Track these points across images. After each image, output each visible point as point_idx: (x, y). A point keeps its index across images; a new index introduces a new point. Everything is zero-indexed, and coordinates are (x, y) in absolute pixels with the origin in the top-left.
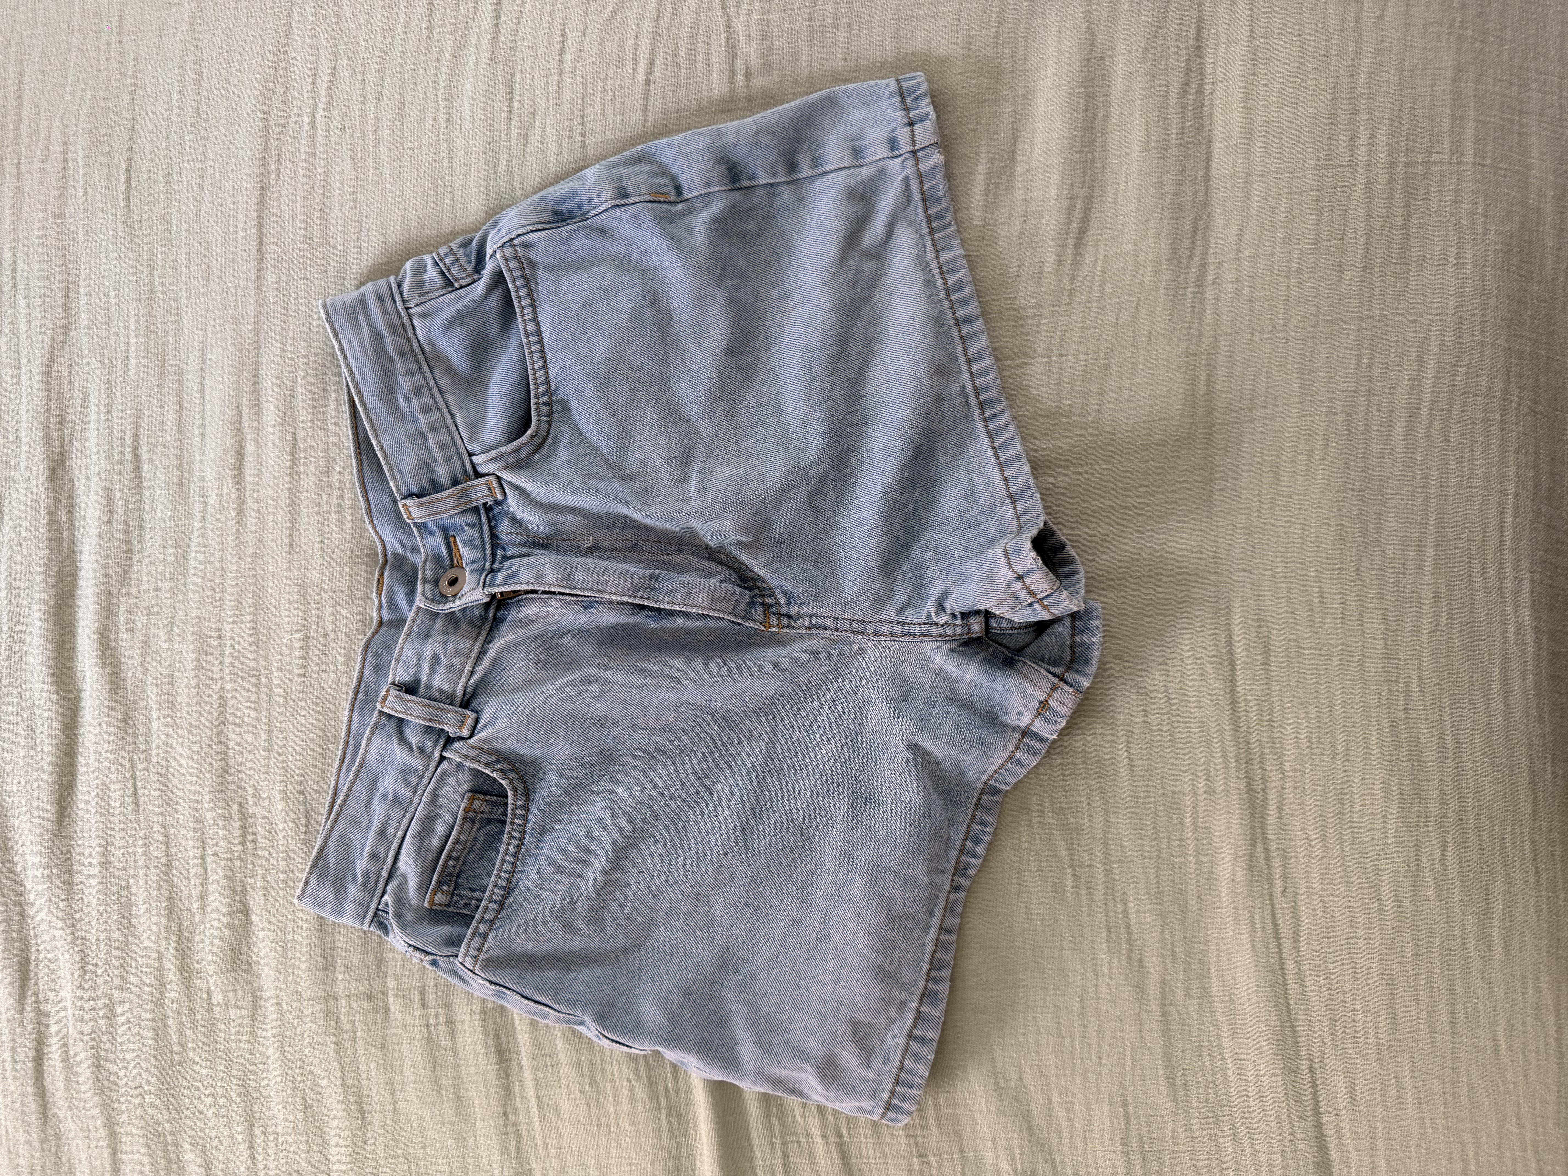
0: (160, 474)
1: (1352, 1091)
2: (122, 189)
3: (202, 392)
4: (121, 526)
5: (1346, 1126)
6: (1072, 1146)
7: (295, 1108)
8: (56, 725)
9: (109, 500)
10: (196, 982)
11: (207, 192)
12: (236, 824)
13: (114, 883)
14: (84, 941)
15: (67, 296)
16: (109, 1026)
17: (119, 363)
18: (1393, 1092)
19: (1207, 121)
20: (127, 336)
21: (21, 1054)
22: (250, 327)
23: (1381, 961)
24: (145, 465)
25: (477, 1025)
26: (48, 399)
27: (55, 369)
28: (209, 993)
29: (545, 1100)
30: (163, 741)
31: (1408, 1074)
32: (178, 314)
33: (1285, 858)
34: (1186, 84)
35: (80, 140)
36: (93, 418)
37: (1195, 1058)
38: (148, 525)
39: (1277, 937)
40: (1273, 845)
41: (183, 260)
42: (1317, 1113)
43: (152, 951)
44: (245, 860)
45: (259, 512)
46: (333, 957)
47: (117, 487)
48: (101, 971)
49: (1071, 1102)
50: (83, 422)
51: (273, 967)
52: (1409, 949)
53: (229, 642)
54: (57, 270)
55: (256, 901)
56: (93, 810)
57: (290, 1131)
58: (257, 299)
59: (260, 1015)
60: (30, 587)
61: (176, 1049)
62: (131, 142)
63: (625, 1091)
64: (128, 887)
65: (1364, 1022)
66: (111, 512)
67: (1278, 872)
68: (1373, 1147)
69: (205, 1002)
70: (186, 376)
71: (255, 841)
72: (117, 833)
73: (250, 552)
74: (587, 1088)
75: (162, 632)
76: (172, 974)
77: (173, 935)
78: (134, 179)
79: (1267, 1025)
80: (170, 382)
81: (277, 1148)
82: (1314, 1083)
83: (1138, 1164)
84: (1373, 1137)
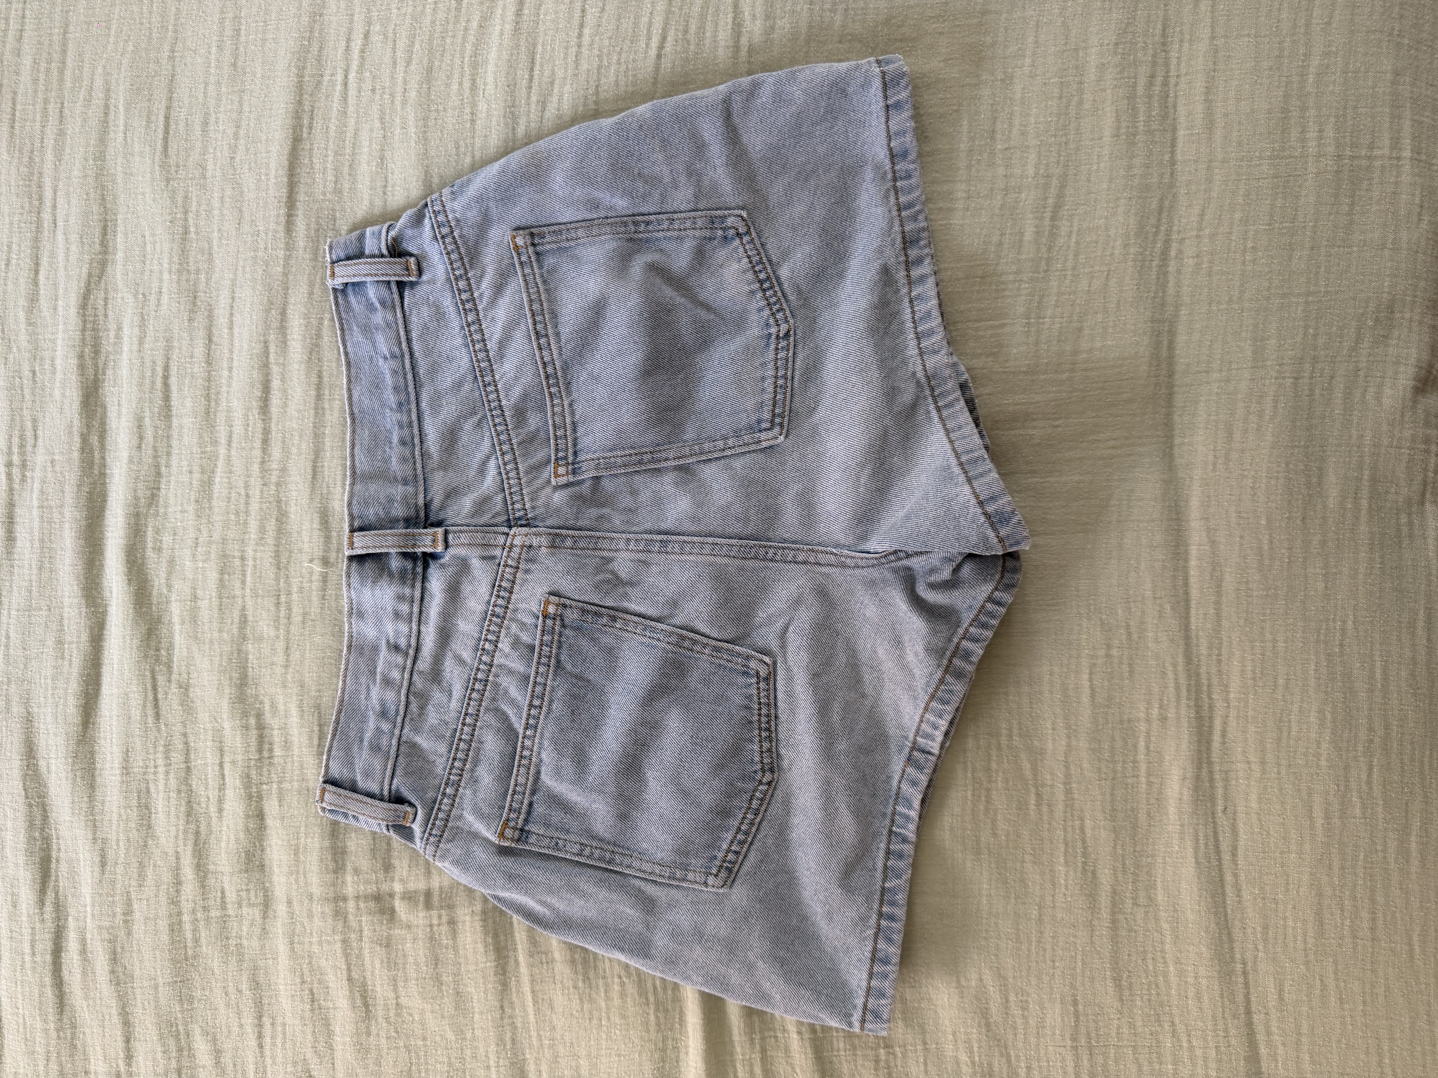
0: (188, 403)
1: (1280, 992)
2: (160, 135)
3: (231, 328)
4: (150, 452)
5: (1274, 1023)
6: (1026, 1040)
7: (302, 1001)
8: (85, 637)
9: (140, 427)
10: (211, 881)
11: (242, 141)
12: (254, 733)
13: (134, 786)
14: (104, 841)
15: (104, 234)
16: (126, 922)
17: (153, 298)
18: (1318, 992)
19: (1171, 111)
20: (161, 273)
21: (39, 947)
22: (280, 269)
23: (1311, 874)
24: (174, 395)
25: (478, 925)
26: (84, 330)
27: (91, 301)
28: (223, 892)
29: (540, 995)
30: (185, 654)
31: (1332, 975)
32: (210, 254)
33: (1226, 780)
34: (1153, 76)
35: (121, 88)
36: (125, 349)
37: (1140, 961)
38: (175, 451)
39: (1218, 852)
40: (1217, 768)
41: (216, 203)
42: (1248, 1012)
43: (171, 852)
44: (261, 767)
45: (283, 442)
46: (343, 860)
47: (147, 414)
48: (120, 869)
49: (1026, 1001)
50: (117, 352)
51: (285, 869)
52: (1336, 864)
53: (250, 563)
54: (95, 208)
55: (271, 807)
56: (115, 718)
57: (297, 1022)
58: (287, 243)
59: (271, 913)
60: (62, 506)
61: (190, 944)
62: (171, 92)
63: (617, 988)
64: (148, 792)
65: (1294, 928)
66: (141, 438)
67: (1220, 792)
68: (1298, 1043)
69: (219, 900)
70: (216, 312)
71: (271, 750)
72: (137, 740)
73: (274, 479)
74: (580, 984)
75: (188, 552)
76: (188, 873)
77: (191, 836)
78: (173, 127)
79: (1206, 932)
80: (200, 319)
81: (284, 1038)
82: (1247, 985)
83: (1085, 1058)
84: (1299, 1034)
